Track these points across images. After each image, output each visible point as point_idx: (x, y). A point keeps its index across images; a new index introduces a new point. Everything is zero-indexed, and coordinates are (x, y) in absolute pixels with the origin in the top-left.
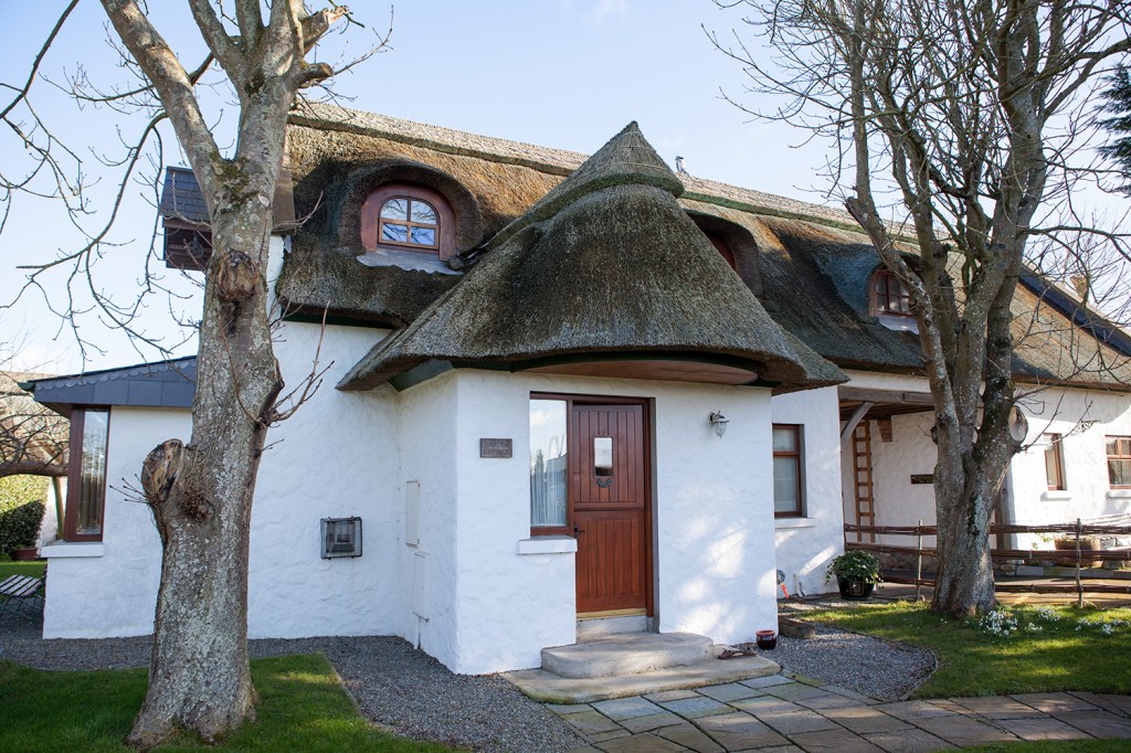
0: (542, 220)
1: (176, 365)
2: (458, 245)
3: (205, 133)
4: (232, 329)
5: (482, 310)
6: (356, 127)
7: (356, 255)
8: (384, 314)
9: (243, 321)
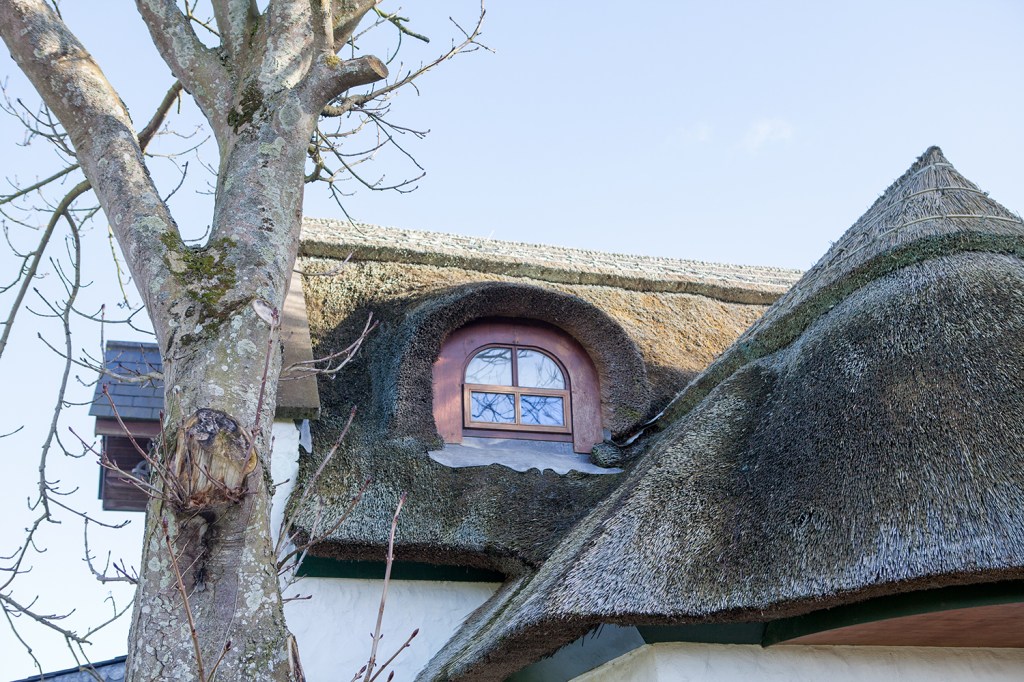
0: (771, 351)
1: (103, 673)
2: (607, 422)
3: (153, 200)
4: (202, 575)
5: (694, 518)
6: (410, 252)
7: (427, 450)
8: (488, 550)
9: (223, 556)
